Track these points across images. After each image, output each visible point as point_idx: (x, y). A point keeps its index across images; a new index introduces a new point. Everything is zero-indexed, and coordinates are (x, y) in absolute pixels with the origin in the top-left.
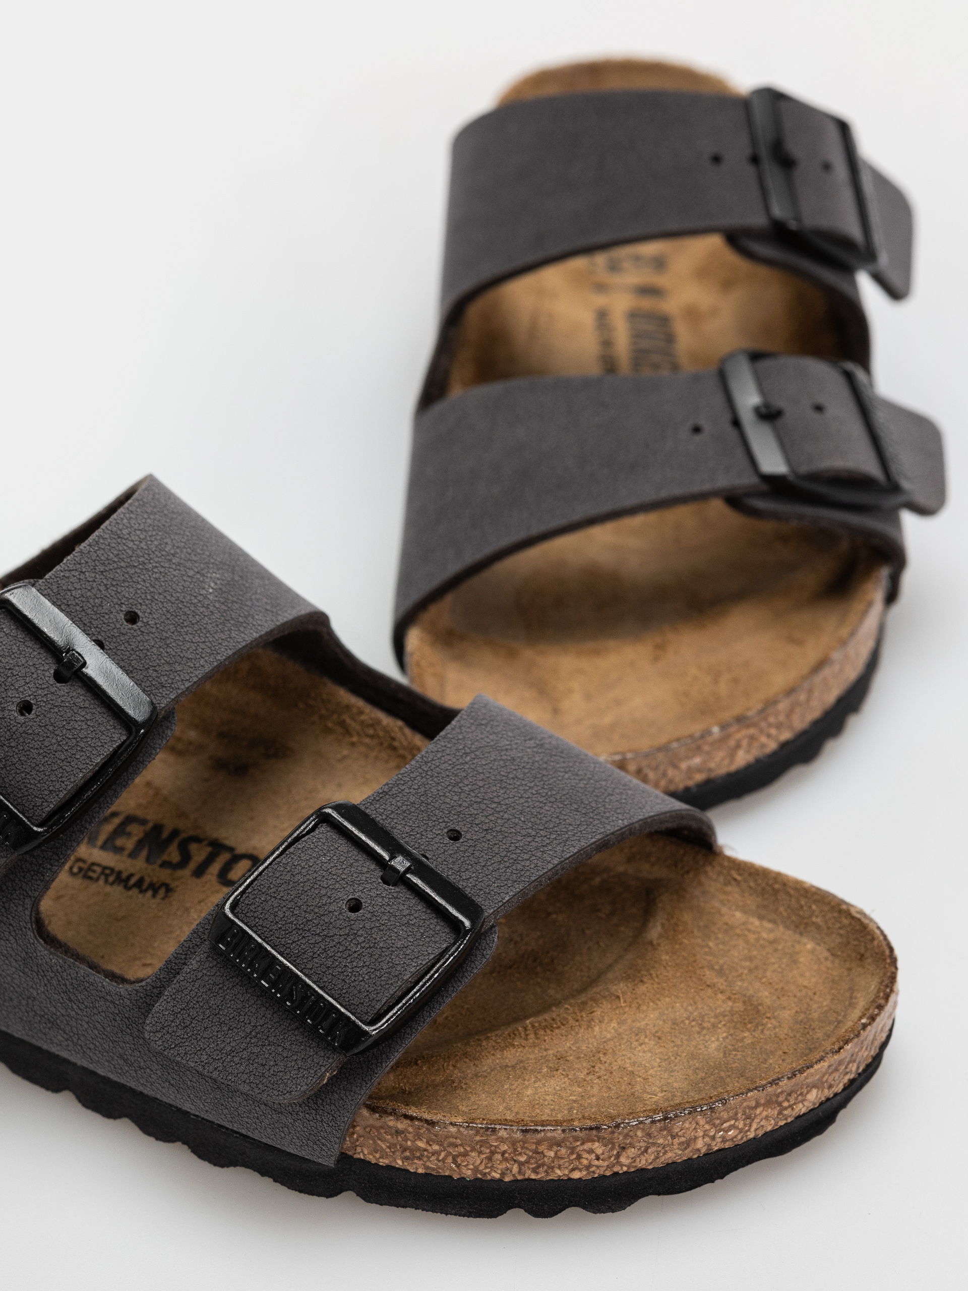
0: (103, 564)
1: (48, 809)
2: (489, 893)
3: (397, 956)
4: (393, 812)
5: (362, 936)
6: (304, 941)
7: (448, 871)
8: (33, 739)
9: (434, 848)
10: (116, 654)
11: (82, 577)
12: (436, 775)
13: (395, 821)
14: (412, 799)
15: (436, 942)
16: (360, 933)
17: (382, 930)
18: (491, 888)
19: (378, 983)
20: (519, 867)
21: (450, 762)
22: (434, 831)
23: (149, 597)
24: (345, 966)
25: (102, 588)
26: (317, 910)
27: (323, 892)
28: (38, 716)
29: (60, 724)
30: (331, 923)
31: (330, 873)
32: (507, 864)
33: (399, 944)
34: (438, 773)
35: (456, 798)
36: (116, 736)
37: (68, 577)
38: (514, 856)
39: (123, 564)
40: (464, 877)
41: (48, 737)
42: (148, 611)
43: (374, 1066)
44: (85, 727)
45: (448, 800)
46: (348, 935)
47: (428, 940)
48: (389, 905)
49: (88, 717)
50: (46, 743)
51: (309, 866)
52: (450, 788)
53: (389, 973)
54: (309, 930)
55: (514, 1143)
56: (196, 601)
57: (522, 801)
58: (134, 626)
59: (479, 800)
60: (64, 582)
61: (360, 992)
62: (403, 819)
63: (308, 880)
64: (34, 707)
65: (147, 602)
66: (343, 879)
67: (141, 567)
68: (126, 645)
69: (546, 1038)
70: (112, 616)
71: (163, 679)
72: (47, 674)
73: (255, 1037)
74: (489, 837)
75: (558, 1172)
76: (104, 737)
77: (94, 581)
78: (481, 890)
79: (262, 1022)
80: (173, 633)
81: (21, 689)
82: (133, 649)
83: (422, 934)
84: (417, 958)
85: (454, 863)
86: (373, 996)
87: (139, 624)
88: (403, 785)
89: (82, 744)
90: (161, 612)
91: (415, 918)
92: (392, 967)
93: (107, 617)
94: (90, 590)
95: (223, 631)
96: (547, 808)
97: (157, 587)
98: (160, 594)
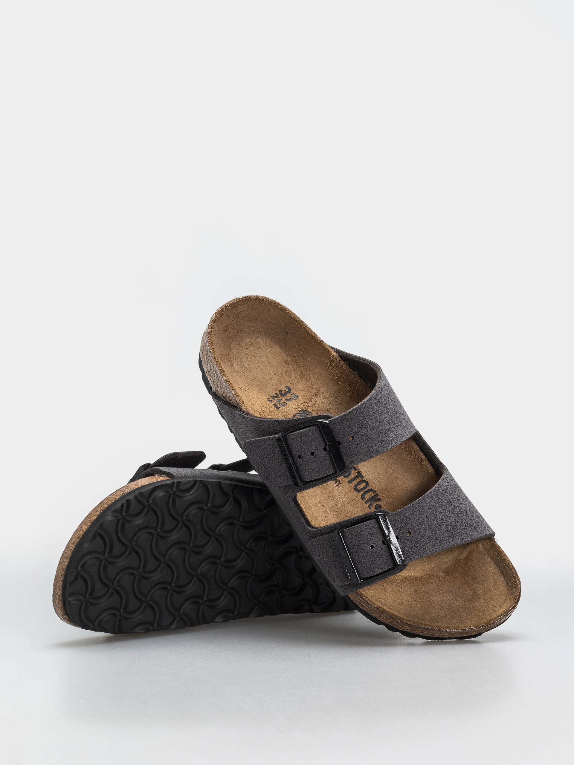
0: (351, 420)
1: (308, 480)
2: (409, 556)
3: (376, 566)
4: (396, 520)
5: (369, 556)
6: (355, 549)
8: (311, 463)
9: (402, 536)
10: (343, 447)
11: (343, 422)
12: (414, 512)
14: (403, 518)
15: (388, 566)
16: (369, 555)
17: (375, 557)
18: (411, 554)
19: (368, 571)
20: (422, 550)
21: (420, 508)
22: (404, 530)
23: (359, 433)
24: (362, 562)
25: (347, 427)
26: (361, 544)
27: (365, 540)
28: (315, 457)
29: (319, 462)
30: (363, 549)
31: (370, 535)
32: (419, 548)
33: (378, 563)
35: (415, 521)
36: (333, 471)
37: (339, 421)
38: (422, 546)
39: (356, 421)
40: (405, 548)
41: (315, 464)
42: (357, 438)
43: (359, 587)
44: (326, 465)
45: (413, 521)
46: (366, 555)
47: (386, 564)
48: (381, 551)
49: (328, 463)
50: (314, 465)
51: (365, 531)
52: (415, 517)
53: (372, 570)
54: (357, 548)
55: (387, 618)
56: (373, 436)
57: (434, 527)
58: (351, 441)
59: (422, 524)
60: (337, 422)
61: (362, 570)
62: (398, 524)
63: (363, 534)
64: (315, 455)
65: (358, 434)
66: (372, 538)
67: (361, 423)
68: (347, 446)
69: (414, 583)
70: (346, 436)
71: (353, 459)
72: (322, 447)
73: (333, 563)
74: (418, 537)
75: (396, 627)
76: (330, 470)
77: (346, 424)
78: (408, 554)
79: (336, 561)
80: (361, 446)
81: (313, 449)
82: (348, 448)
83: (386, 562)
84: (381, 569)
86: (365, 573)
87: (353, 441)
88: (403, 512)
89: (323, 470)
90: (361, 438)
91: (386, 556)
92: (373, 569)
93: (345, 436)
94: (343, 427)
95: (376, 448)
96: (440, 532)
97: (363, 430)
98: (363, 433)
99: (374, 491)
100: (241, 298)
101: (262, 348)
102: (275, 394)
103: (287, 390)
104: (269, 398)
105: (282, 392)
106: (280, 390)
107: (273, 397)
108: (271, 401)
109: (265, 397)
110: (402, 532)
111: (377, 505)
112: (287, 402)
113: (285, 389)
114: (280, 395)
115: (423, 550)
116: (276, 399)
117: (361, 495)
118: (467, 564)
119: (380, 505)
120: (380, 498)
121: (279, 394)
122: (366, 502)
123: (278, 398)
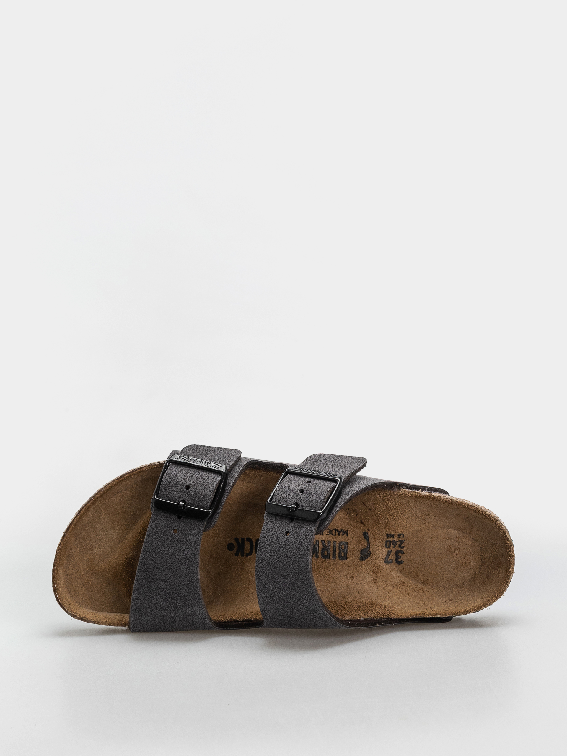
0: (302, 543)
2: (157, 517)
3: (170, 481)
4: (194, 527)
7: (171, 518)
9: (178, 523)
11: (305, 534)
13: (192, 525)
14: (192, 536)
15: (162, 492)
16: (182, 481)
17: (177, 485)
19: (172, 471)
21: (190, 559)
22: (181, 528)
23: (286, 544)
25: (299, 536)
26: (197, 481)
27: (198, 487)
30: (192, 480)
31: (198, 493)
32: (157, 531)
33: (171, 484)
34: (190, 551)
35: (182, 546)
38: (157, 535)
39: (298, 547)
42: (284, 539)
45: (183, 543)
46: (185, 479)
47: (165, 491)
48: (179, 494)
51: (205, 492)
52: (185, 548)
57: (165, 559)
58: (285, 531)
59: (176, 551)
60: (309, 529)
62: (190, 527)
64: (300, 493)
66: (194, 493)
68: (284, 525)
72: (300, 502)
76: (277, 498)
78: (159, 517)
80: (275, 538)
82: (282, 525)
84: (164, 483)
85: (171, 521)
87: (284, 533)
88: (196, 539)
90: (281, 542)
91: (171, 495)
92: (170, 476)
93: (293, 528)
94: (302, 532)
95: (264, 551)
96: (158, 562)
97: (286, 549)
98: (284, 547)
99: (248, 556)
100: (510, 577)
101: (456, 571)
102: (404, 545)
103: (399, 560)
104: (403, 537)
105: (401, 554)
106: (404, 553)
107: (402, 542)
108: (399, 535)
109: (406, 533)
110: (181, 526)
111: (234, 548)
112: (387, 550)
113: (402, 559)
114: (399, 549)
115: (152, 533)
116: (399, 543)
117: (253, 540)
118: (125, 586)
119: (232, 550)
120: (238, 556)
121: (402, 550)
122: (243, 539)
123: (398, 545)
